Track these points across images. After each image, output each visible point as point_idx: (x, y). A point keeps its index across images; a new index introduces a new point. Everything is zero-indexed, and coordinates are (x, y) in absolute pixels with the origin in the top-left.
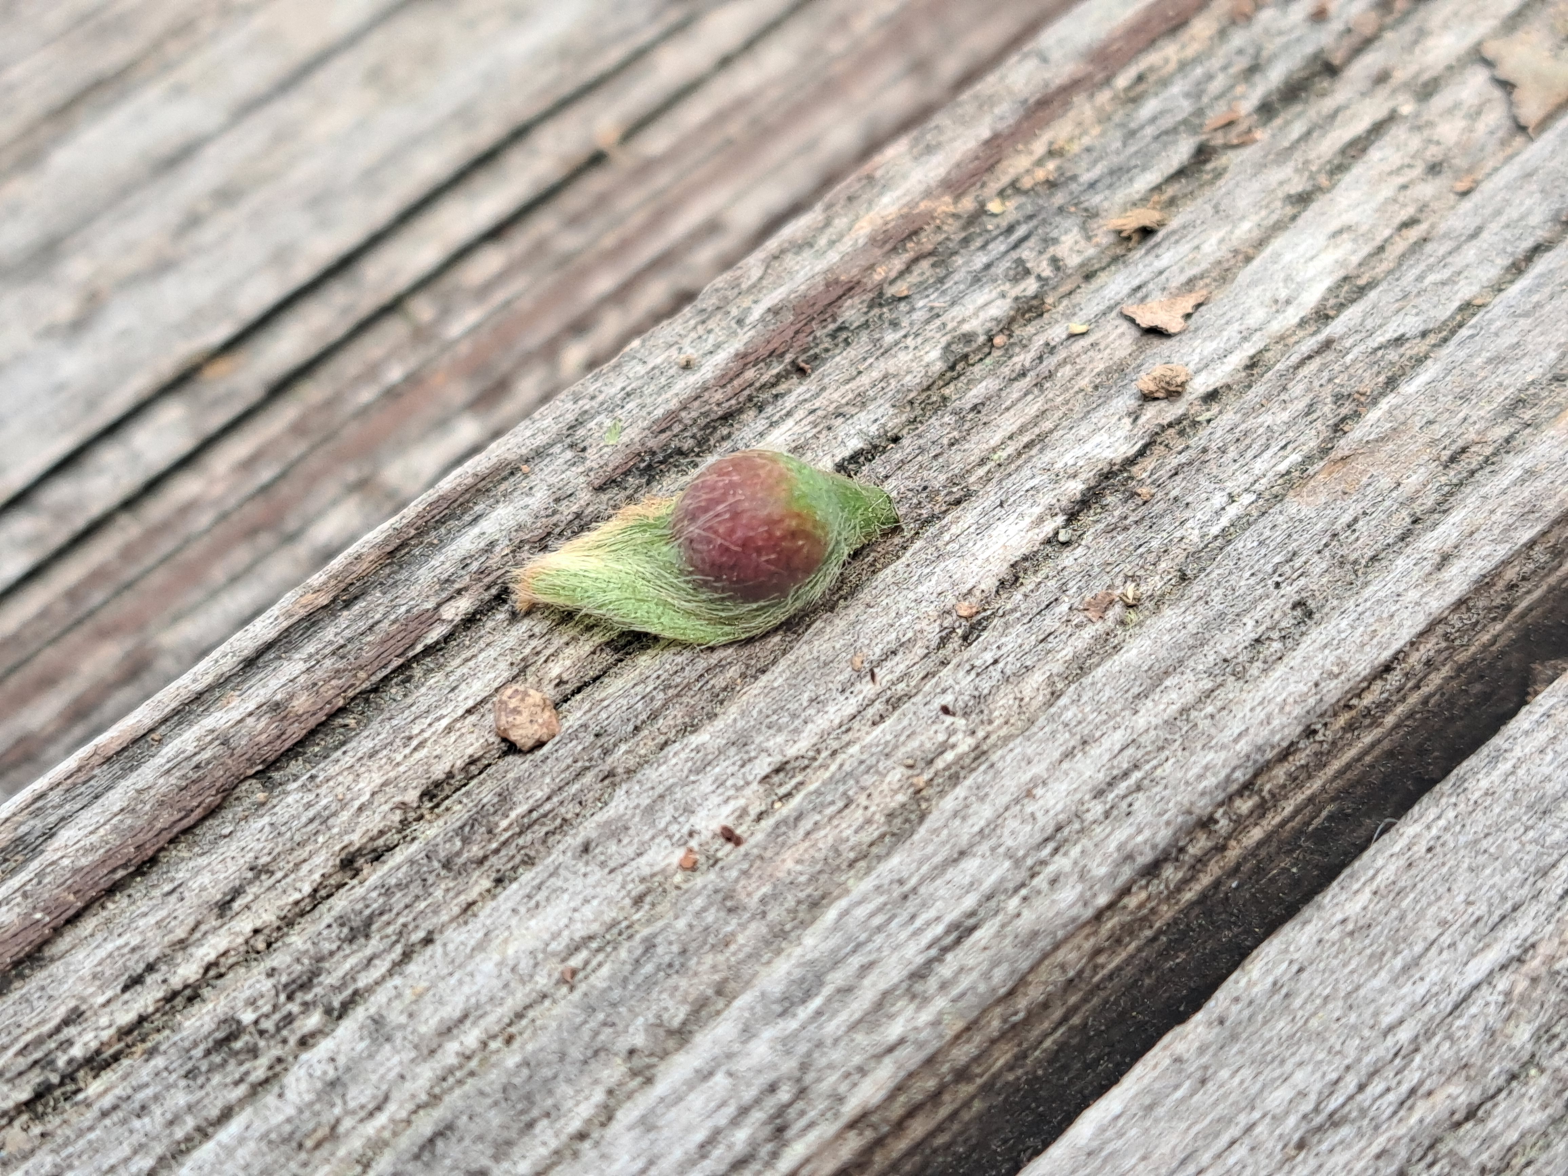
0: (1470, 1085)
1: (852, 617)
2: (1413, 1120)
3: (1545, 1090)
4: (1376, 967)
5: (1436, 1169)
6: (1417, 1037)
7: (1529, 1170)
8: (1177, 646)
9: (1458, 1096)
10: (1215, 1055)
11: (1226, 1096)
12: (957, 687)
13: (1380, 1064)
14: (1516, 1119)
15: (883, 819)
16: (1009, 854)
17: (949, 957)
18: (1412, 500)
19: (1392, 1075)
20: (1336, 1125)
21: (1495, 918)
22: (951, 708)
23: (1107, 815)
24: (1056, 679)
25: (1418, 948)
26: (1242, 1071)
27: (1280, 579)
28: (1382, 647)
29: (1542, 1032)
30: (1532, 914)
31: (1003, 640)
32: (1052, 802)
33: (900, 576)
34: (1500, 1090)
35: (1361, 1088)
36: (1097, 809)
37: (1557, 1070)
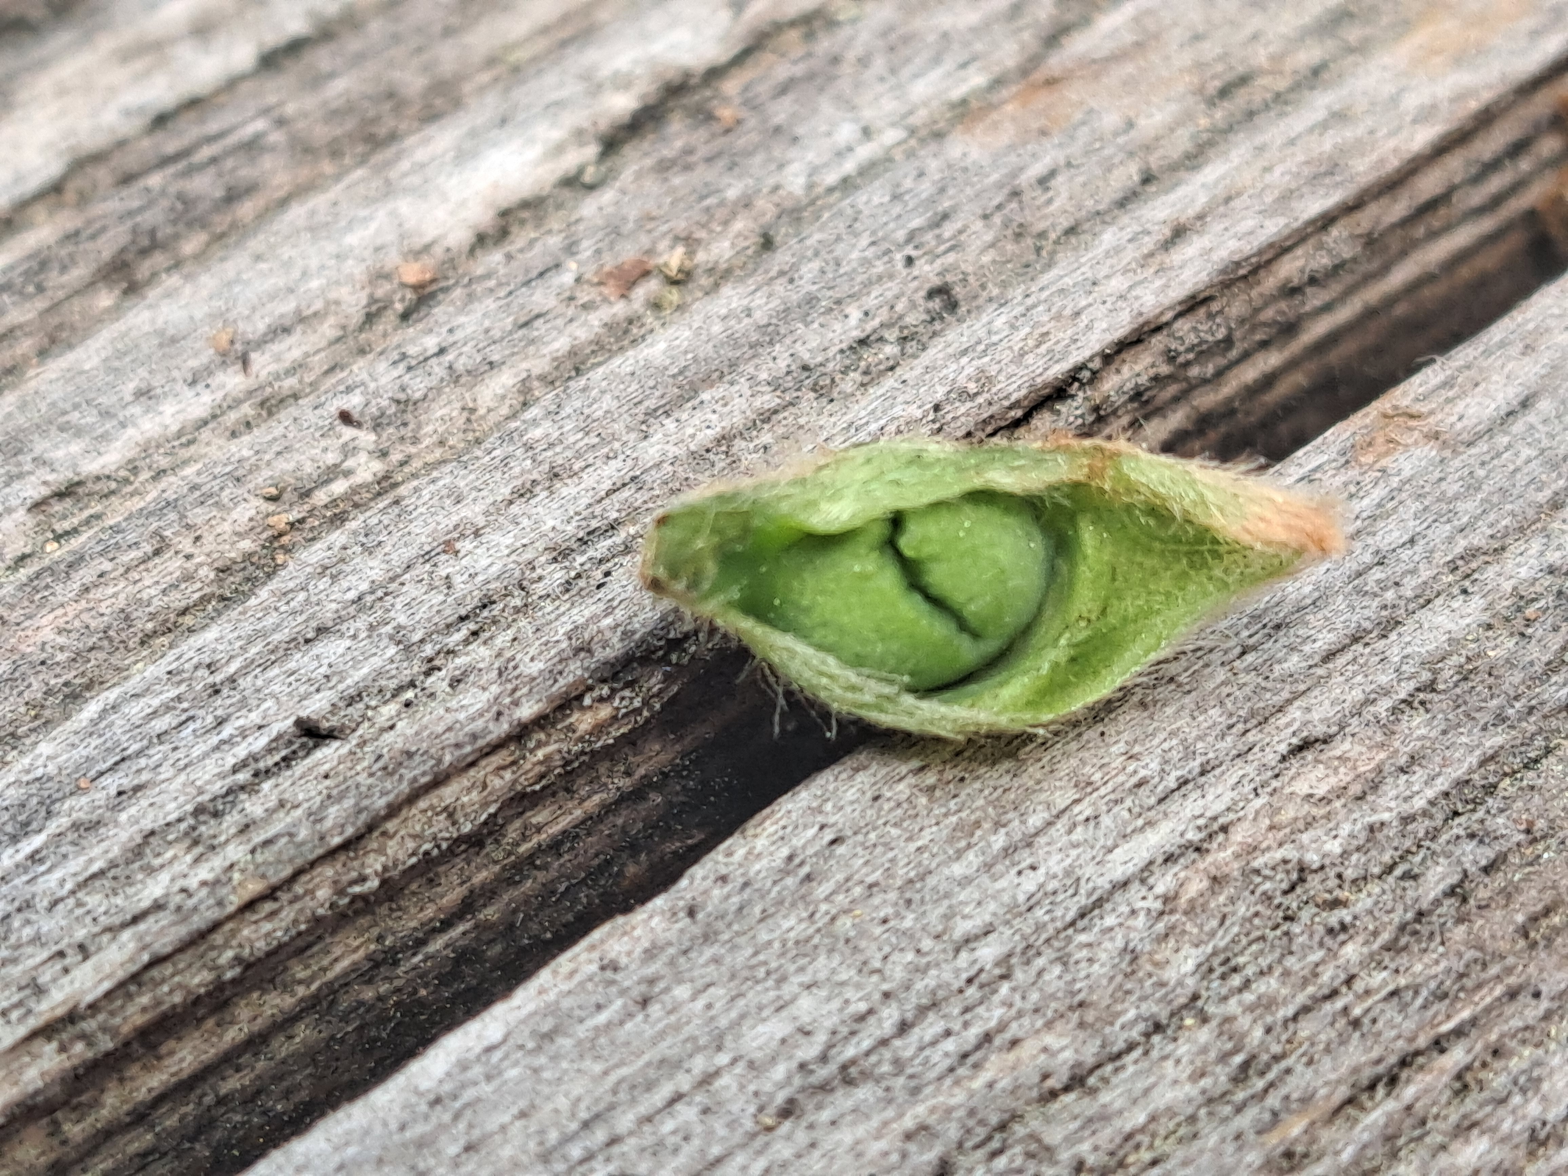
0: (1082, 1035)
1: (231, 274)
2: (978, 1083)
3: (1204, 1050)
4: (963, 844)
5: (1001, 1163)
6: (1010, 955)
7: (1156, 1171)
8: (733, 341)
9: (1063, 1049)
10: (672, 963)
11: (677, 1028)
12: (372, 386)
13: (941, 994)
14: (1147, 1092)
15: (212, 575)
16: (398, 638)
17: (266, 786)
18: (1148, 148)
19: (956, 1011)
20: (849, 1082)
21: (1171, 782)
22: (356, 416)
23: (567, 586)
24: (536, 384)
25: (1035, 821)
26: (712, 990)
27: (914, 253)
28: (1052, 357)
29: (1216, 962)
30: (1234, 780)
31: (462, 319)
32: (485, 562)
33: (321, 218)
34: (1131, 1047)
35: (904, 1028)
36: (556, 575)
37: (1228, 1020)
